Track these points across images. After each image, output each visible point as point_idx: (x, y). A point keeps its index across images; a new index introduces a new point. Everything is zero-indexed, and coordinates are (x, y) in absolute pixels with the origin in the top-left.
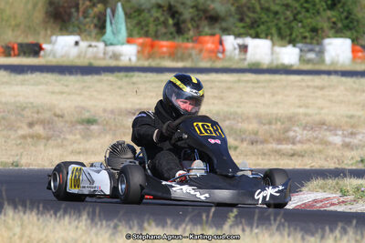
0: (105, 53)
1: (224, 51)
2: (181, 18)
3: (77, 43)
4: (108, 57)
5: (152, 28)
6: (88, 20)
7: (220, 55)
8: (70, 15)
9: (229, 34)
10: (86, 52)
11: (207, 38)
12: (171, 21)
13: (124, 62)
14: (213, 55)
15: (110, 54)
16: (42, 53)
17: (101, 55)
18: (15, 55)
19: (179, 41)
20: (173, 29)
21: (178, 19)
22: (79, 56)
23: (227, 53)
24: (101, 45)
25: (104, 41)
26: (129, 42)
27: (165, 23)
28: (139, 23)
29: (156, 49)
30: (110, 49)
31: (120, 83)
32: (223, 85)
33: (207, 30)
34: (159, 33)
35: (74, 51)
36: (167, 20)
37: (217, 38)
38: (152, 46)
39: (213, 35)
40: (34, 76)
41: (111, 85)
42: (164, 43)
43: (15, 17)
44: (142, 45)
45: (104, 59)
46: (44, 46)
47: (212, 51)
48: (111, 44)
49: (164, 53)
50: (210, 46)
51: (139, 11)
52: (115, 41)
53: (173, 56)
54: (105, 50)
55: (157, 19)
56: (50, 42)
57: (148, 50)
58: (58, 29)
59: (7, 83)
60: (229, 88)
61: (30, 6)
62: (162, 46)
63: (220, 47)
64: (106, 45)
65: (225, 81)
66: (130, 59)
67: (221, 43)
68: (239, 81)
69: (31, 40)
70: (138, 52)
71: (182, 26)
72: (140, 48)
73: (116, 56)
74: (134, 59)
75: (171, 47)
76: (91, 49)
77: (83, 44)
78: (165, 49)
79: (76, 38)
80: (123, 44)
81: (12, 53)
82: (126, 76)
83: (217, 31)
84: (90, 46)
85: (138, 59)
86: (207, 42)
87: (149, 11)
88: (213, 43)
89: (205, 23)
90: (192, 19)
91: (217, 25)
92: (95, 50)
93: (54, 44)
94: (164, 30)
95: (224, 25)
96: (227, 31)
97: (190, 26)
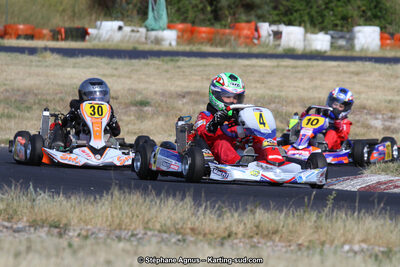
0: (146, 38)
1: (259, 37)
2: (219, 5)
3: (120, 28)
4: (149, 42)
5: (191, 15)
6: (131, 6)
7: (256, 41)
9: (265, 21)
10: (130, 36)
11: (243, 25)
12: (209, 9)
13: (165, 46)
14: (248, 40)
15: (153, 38)
16: (87, 37)
17: (143, 40)
18: (62, 40)
19: (217, 27)
20: (210, 16)
21: (216, 7)
22: (122, 40)
23: (263, 39)
24: (143, 30)
25: (146, 27)
26: (169, 27)
27: (203, 10)
28: (178, 10)
29: (195, 35)
30: (153, 33)
31: (165, 67)
32: (264, 70)
33: (244, 17)
34: (197, 20)
35: (118, 36)
36: (205, 7)
37: (252, 25)
38: (192, 32)
39: (248, 22)
40: (85, 59)
41: (158, 68)
42: (204, 29)
43: (61, 3)
44: (183, 31)
45: (146, 43)
46: (90, 31)
47: (247, 37)
48: (153, 30)
49: (203, 38)
50: (246, 32)
52: (157, 27)
53: (211, 41)
54: (146, 35)
56: (95, 27)
57: (188, 36)
58: (102, 15)
60: (270, 73)
62: (200, 32)
63: (256, 34)
64: (148, 30)
65: (265, 66)
66: (170, 44)
67: (257, 30)
68: (278, 66)
69: (77, 24)
70: (178, 37)
71: (220, 13)
72: (180, 34)
73: (158, 41)
74: (174, 43)
75: (209, 33)
76: (133, 34)
77: (127, 29)
78: (204, 35)
79: (121, 23)
80: (164, 29)
81: (59, 37)
82: (172, 60)
83: (253, 18)
84: (133, 31)
85: (178, 43)
86: (243, 29)
88: (249, 29)
89: (241, 10)
90: (229, 7)
91: (253, 12)
92: (138, 35)
93: (99, 29)
94: (202, 17)
95: (259, 12)
96: (262, 18)
97: (227, 13)
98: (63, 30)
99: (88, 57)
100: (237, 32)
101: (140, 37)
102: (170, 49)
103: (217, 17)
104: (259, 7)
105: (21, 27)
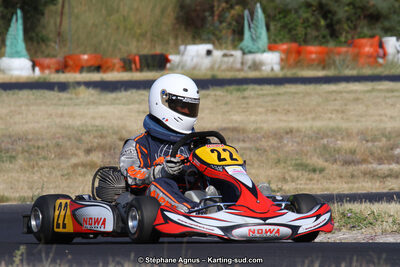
0: (242, 63)
1: (385, 55)
2: (335, 18)
3: (209, 53)
4: (246, 68)
5: (300, 31)
6: (224, 24)
7: (381, 61)
8: (204, 20)
9: (392, 36)
10: (221, 62)
11: (364, 41)
12: (323, 23)
13: (266, 71)
14: (371, 60)
15: (249, 63)
16: (168, 65)
17: (238, 66)
18: (137, 70)
19: (331, 45)
20: (326, 32)
21: (332, 20)
22: (212, 68)
23: (390, 57)
24: (238, 54)
25: (241, 49)
26: (271, 49)
27: (316, 25)
28: (284, 26)
29: (302, 57)
30: (250, 58)
32: (352, 96)
33: (366, 31)
34: (309, 37)
35: (207, 62)
36: (319, 21)
37: (375, 41)
38: (299, 53)
39: (372, 37)
41: (217, 101)
42: (312, 48)
43: (140, 25)
44: (287, 52)
45: (241, 70)
46: (171, 57)
47: (370, 56)
48: (250, 52)
49: (313, 60)
50: (367, 49)
51: (285, 11)
52: (254, 48)
53: (323, 63)
54: (243, 59)
55: (307, 20)
56: (178, 52)
57: (293, 58)
58: (190, 38)
59: (94, 103)
60: (357, 100)
61: (157, 11)
62: (311, 53)
63: (381, 51)
64: (244, 53)
65: (356, 92)
66: (272, 69)
67: (381, 45)
69: (158, 50)
70: (282, 60)
71: (337, 27)
72: (283, 56)
73: (256, 66)
74: (277, 68)
75: (320, 53)
76: (226, 59)
77: (217, 54)
78: (314, 56)
79: (209, 47)
80: (264, 51)
81: (133, 66)
83: (378, 31)
84: (225, 55)
85: (282, 68)
86: (365, 46)
87: (296, 11)
88: (371, 46)
89: (363, 22)
90: (348, 19)
91: (379, 25)
92: (231, 59)
93: (183, 54)
94: (315, 33)
95: (387, 24)
96: (389, 31)
97: (346, 26)
98: (137, 59)
99: (134, 91)
100: (356, 50)
101: (234, 62)
102: (271, 75)
103: (333, 32)
104: (387, 18)
105: (86, 57)
